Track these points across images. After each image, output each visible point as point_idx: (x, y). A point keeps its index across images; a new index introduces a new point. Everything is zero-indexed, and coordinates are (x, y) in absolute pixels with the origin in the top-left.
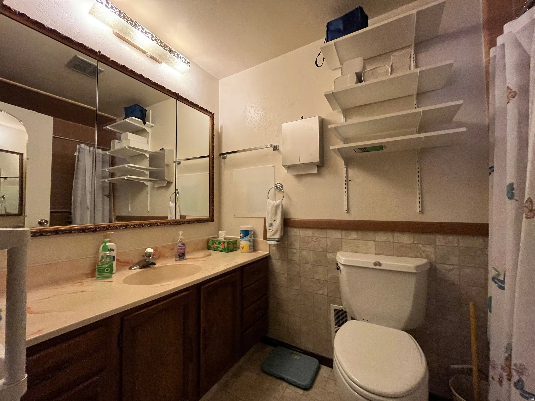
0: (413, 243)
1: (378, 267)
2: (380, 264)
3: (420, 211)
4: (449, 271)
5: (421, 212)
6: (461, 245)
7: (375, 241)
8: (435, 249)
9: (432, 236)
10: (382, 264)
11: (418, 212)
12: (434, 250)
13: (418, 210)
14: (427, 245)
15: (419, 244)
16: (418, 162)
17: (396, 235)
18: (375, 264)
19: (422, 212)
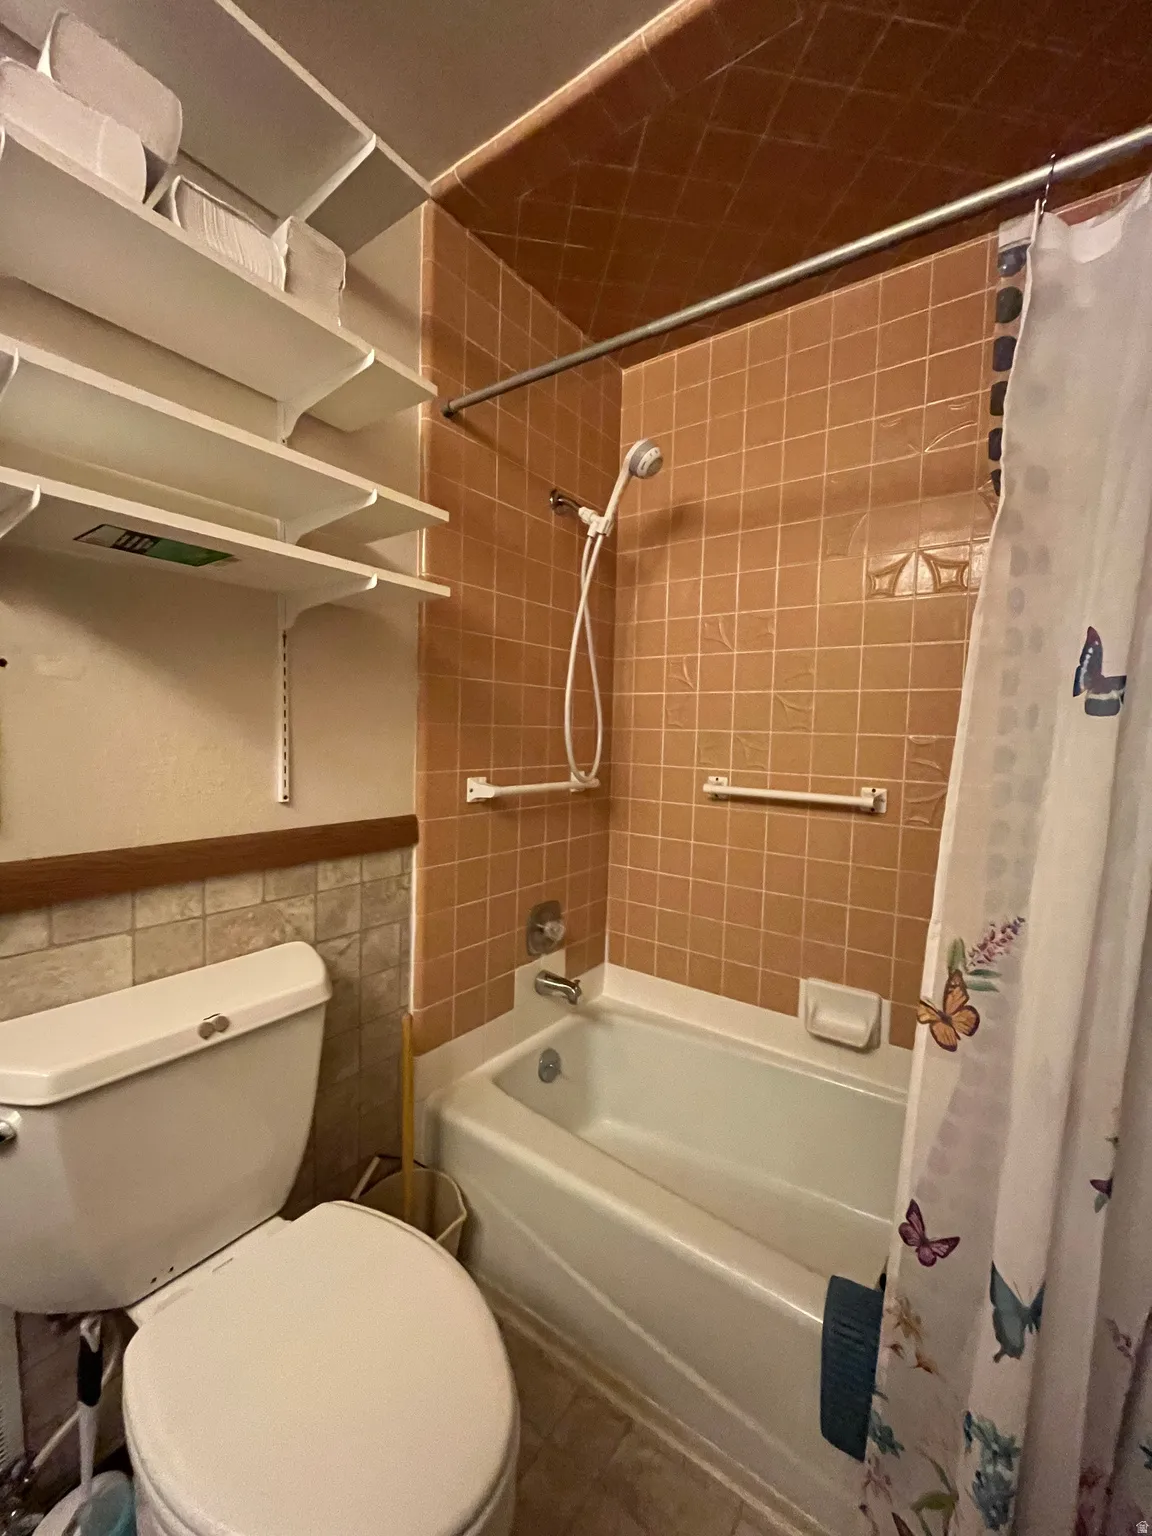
0: (264, 902)
1: (218, 1037)
2: (223, 1024)
3: (285, 798)
4: (342, 953)
5: (287, 800)
6: (367, 877)
7: (132, 931)
8: (316, 905)
9: (307, 870)
10: (231, 1019)
11: (281, 800)
12: (312, 908)
13: (280, 793)
14: (297, 899)
15: (279, 900)
16: (285, 637)
17: (211, 887)
18: (206, 1031)
19: (289, 801)
